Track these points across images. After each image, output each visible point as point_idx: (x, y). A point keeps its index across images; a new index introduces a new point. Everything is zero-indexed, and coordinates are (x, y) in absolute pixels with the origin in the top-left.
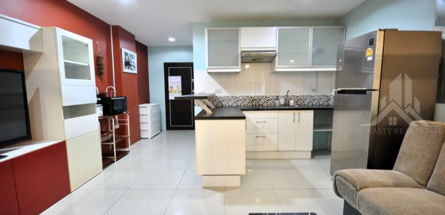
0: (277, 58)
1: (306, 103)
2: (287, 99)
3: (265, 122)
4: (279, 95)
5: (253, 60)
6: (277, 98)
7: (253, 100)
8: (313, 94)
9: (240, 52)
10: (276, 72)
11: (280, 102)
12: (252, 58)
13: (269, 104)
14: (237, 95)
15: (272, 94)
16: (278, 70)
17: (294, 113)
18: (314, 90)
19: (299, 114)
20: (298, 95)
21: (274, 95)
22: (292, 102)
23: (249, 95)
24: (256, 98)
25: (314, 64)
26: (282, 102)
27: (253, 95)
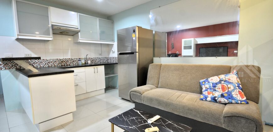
0: (79, 33)
1: (97, 62)
2: (86, 60)
3: (77, 75)
4: (81, 58)
5: (61, 33)
6: (80, 59)
7: (62, 62)
8: (100, 57)
9: (50, 26)
10: (79, 42)
11: (82, 63)
12: (61, 31)
13: (74, 64)
14: (48, 59)
15: (75, 57)
16: (81, 41)
17: (94, 68)
18: (100, 55)
19: (97, 68)
20: (92, 57)
21: (77, 58)
22: (89, 62)
23: (59, 58)
24: (64, 60)
25: (101, 39)
26: (83, 62)
27: (61, 58)
